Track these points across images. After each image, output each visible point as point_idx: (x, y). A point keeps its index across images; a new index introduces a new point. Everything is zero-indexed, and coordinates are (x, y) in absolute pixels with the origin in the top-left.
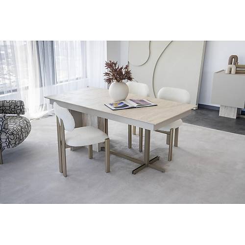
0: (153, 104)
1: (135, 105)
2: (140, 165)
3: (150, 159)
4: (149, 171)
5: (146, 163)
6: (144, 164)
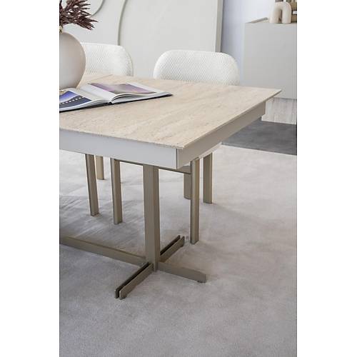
0: (159, 92)
1: (109, 97)
2: (139, 268)
3: (162, 246)
4: (158, 283)
6: (148, 265)
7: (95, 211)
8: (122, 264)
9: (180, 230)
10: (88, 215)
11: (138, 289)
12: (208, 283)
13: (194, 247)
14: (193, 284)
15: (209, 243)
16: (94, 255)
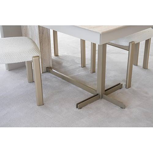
4: (100, 104)
5: (99, 91)
6: (97, 95)
7: (84, 65)
8: (86, 92)
9: (123, 81)
10: (80, 67)
11: (89, 106)
12: (126, 109)
13: (127, 90)
14: (118, 108)
15: (136, 89)
16: (75, 86)
